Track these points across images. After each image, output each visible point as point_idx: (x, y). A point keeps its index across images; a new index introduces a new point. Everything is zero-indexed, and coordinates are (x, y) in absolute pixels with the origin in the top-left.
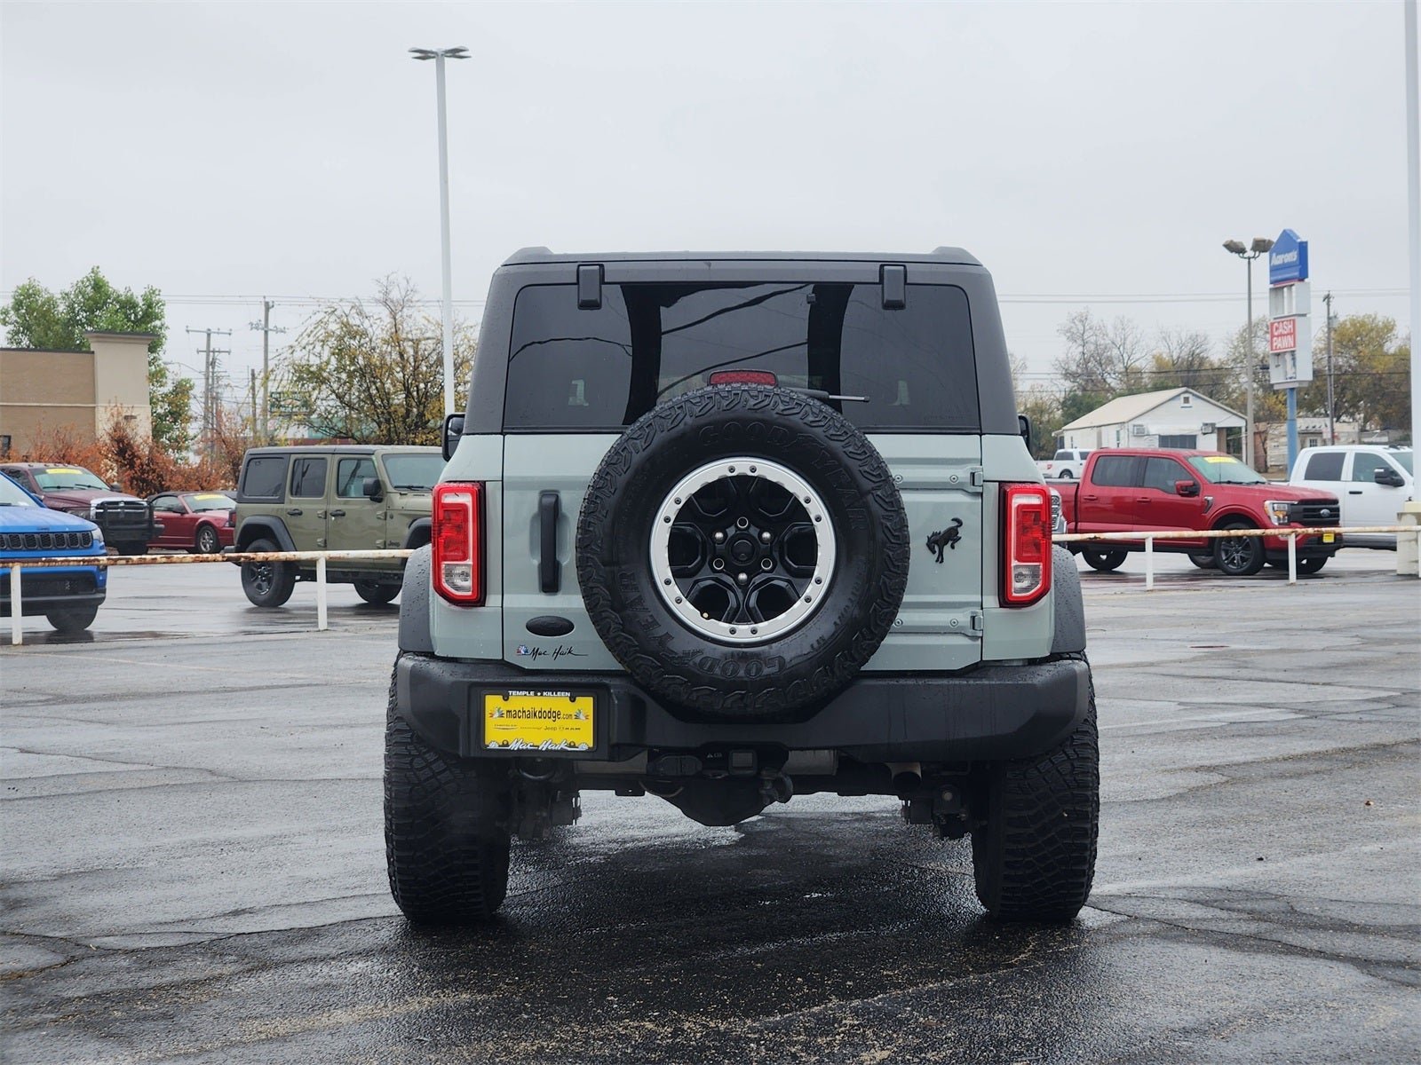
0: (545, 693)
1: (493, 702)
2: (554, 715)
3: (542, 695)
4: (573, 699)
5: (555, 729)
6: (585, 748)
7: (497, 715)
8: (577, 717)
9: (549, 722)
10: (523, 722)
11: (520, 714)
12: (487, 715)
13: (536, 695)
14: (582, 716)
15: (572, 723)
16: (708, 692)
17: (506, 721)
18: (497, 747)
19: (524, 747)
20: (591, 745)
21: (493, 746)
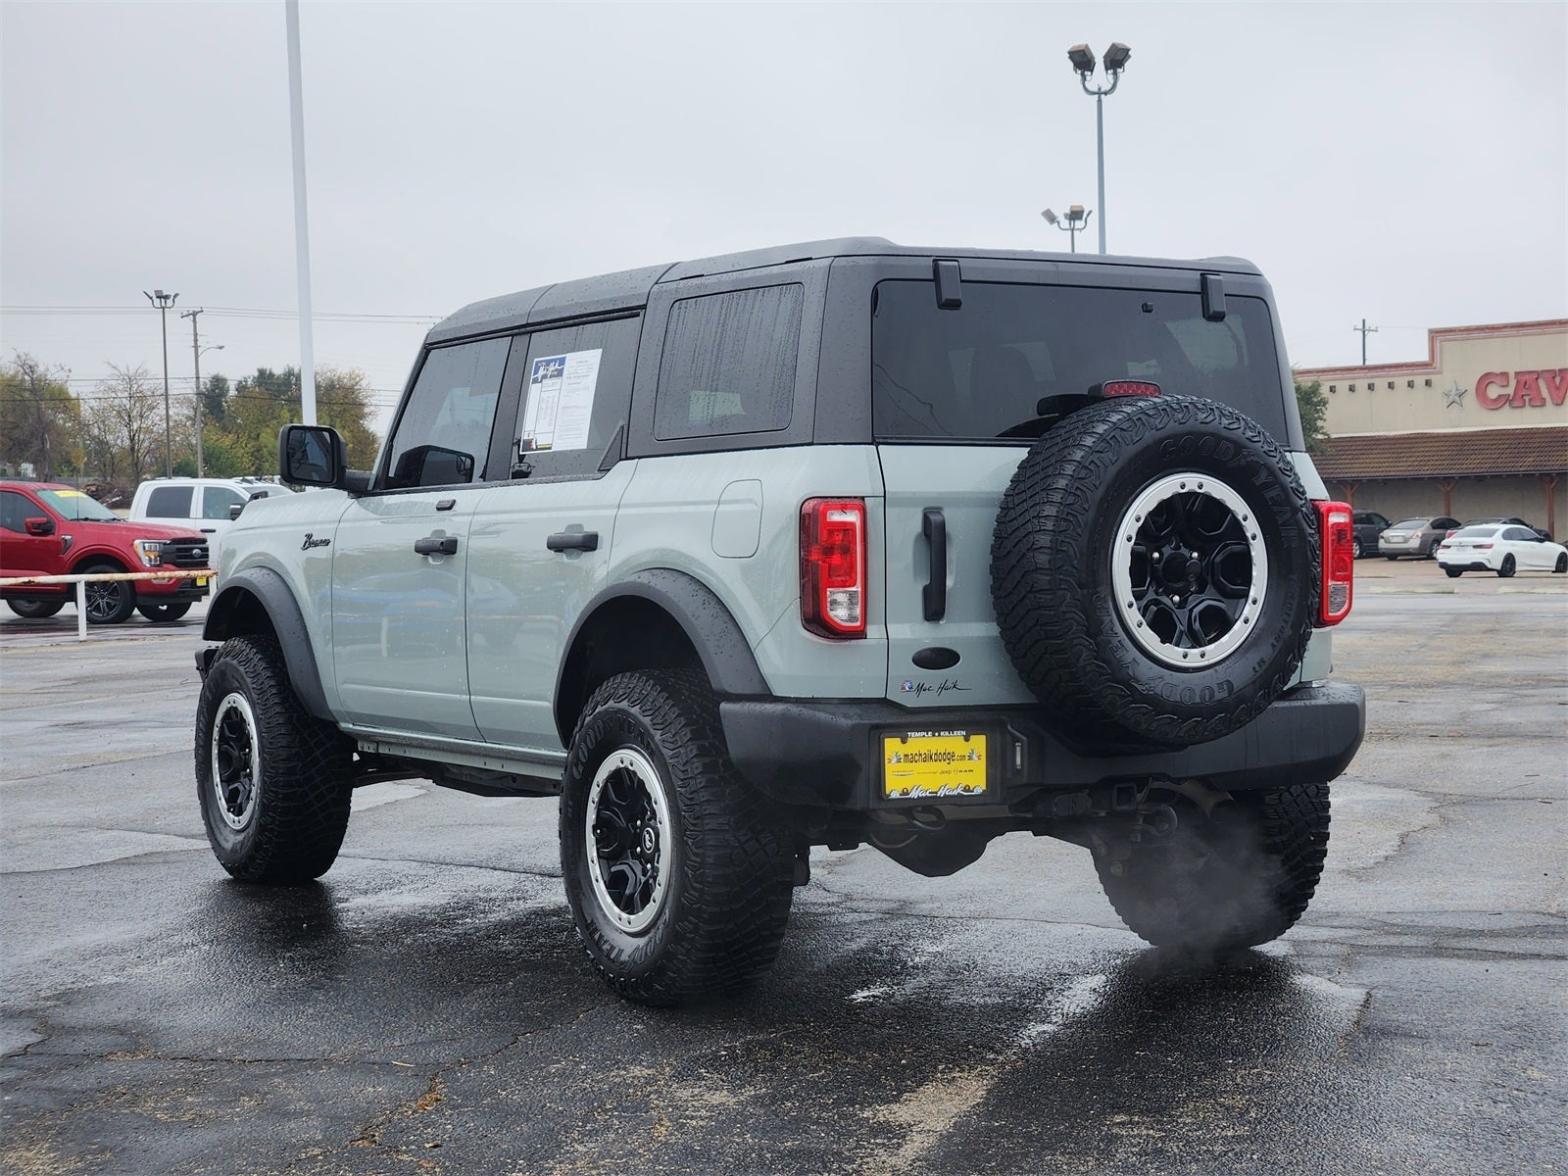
0: (942, 733)
1: (892, 746)
2: (948, 757)
3: (939, 735)
4: (967, 739)
5: (949, 772)
6: (978, 791)
7: (895, 760)
8: (970, 758)
9: (943, 766)
10: (921, 766)
11: (917, 758)
12: (886, 761)
13: (934, 735)
14: (975, 757)
15: (966, 765)
16: (1169, 721)
17: (904, 766)
18: (898, 796)
19: (924, 795)
20: (984, 788)
21: (895, 795)
